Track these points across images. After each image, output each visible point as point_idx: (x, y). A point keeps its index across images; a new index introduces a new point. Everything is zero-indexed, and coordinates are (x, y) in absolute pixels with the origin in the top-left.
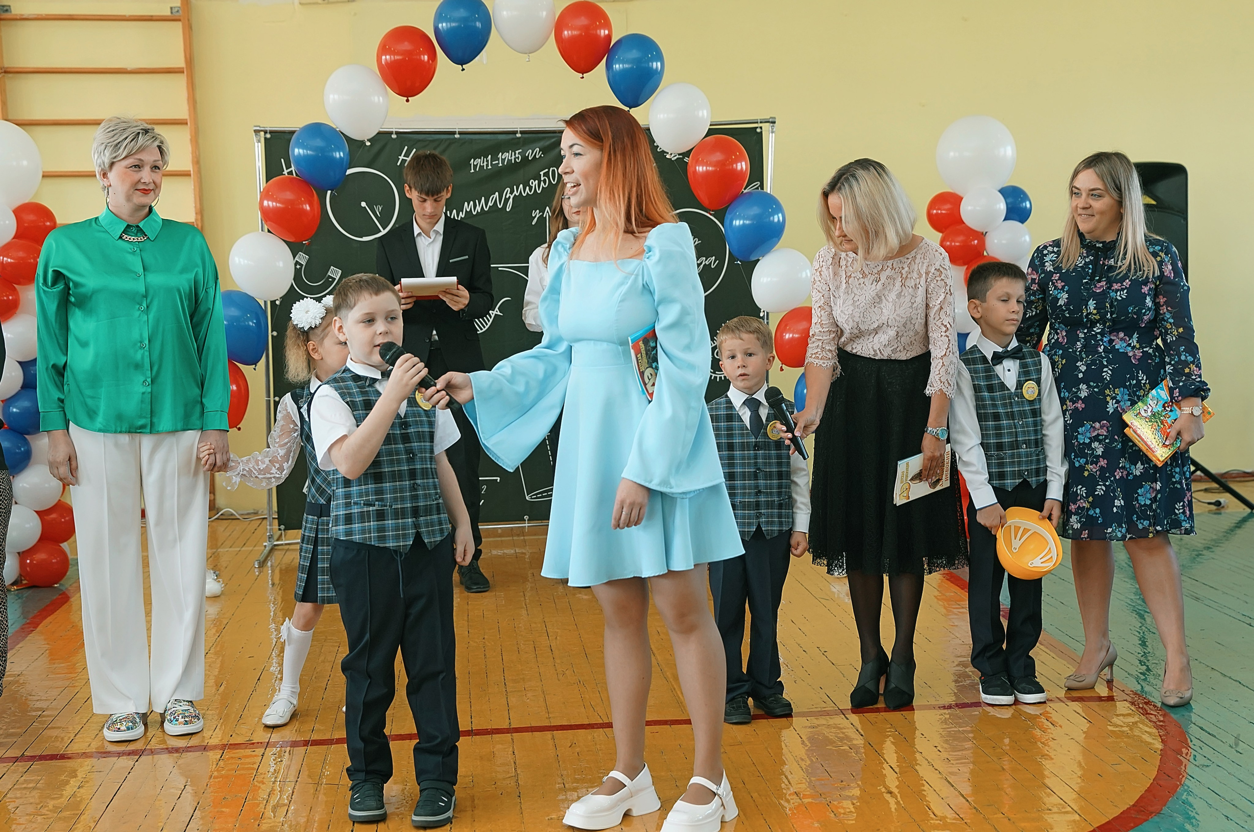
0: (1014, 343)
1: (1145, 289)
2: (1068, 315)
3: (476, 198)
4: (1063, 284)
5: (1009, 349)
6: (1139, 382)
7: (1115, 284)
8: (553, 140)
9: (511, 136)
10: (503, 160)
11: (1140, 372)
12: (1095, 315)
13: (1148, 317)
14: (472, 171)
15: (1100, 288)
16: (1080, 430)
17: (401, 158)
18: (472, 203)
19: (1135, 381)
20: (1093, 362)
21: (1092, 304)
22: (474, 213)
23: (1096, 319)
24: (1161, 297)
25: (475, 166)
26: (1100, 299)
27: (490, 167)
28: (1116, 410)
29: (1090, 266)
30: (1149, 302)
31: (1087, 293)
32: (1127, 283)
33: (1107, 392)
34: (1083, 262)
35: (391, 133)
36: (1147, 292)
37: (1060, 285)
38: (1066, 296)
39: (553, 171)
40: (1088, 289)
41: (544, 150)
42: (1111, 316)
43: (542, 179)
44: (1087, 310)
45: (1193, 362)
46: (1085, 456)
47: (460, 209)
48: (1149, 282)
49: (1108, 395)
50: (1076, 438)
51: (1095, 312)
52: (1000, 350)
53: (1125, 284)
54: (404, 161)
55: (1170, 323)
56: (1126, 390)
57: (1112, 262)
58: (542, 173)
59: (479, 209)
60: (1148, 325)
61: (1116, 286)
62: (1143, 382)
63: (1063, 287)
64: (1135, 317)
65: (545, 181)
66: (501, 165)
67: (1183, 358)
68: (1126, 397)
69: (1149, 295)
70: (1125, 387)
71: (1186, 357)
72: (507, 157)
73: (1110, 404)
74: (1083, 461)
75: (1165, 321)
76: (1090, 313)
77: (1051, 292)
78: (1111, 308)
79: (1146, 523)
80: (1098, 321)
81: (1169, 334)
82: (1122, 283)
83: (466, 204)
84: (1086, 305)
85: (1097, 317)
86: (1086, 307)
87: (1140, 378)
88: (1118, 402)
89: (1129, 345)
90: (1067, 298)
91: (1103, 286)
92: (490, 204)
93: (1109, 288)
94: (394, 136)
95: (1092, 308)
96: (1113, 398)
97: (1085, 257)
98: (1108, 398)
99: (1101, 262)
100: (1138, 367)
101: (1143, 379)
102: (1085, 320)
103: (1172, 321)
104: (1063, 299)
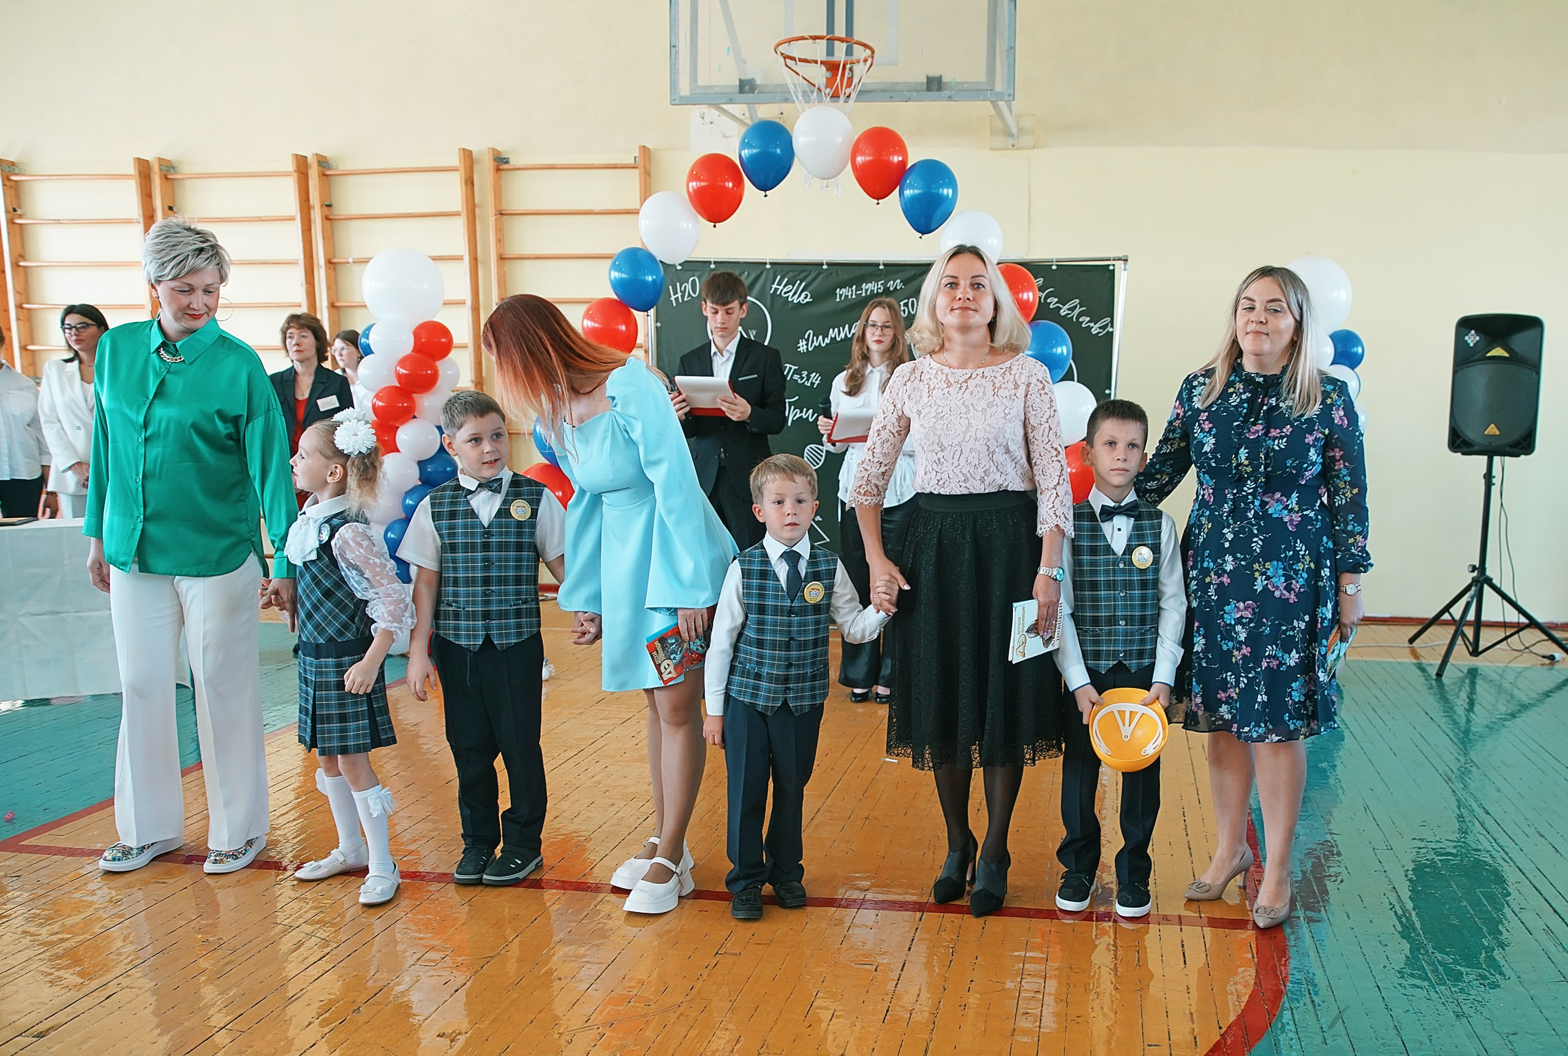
0: (1131, 497)
1: (1310, 439)
2: (1214, 465)
3: (839, 325)
4: (1211, 425)
5: (1122, 504)
6: (1296, 553)
7: (1272, 430)
8: (913, 273)
9: (875, 268)
10: (866, 290)
11: (1298, 541)
12: (1247, 466)
13: (1310, 472)
14: (838, 300)
15: (1254, 433)
16: (1226, 608)
17: (774, 286)
18: (836, 330)
19: (1291, 553)
20: (1242, 529)
21: (1243, 453)
22: (838, 339)
23: (1247, 473)
24: (1337, 450)
25: (841, 296)
26: (1254, 447)
27: (854, 297)
28: (1265, 588)
29: (1245, 405)
30: (1313, 454)
31: (1239, 439)
32: (1288, 430)
33: (1256, 566)
34: (1238, 400)
35: (766, 263)
36: (1311, 443)
37: (1207, 426)
38: (1213, 441)
39: (913, 302)
40: (1241, 434)
41: (904, 282)
42: (1265, 468)
43: (902, 308)
44: (1237, 460)
45: (1360, 533)
46: (1232, 639)
47: (825, 336)
48: (1314, 430)
49: (1257, 570)
50: (1222, 617)
51: (1246, 462)
52: (1112, 504)
53: (1285, 430)
54: (776, 289)
55: (1345, 482)
56: (1280, 563)
57: (1273, 401)
58: (902, 303)
59: (842, 335)
60: (1311, 483)
61: (1274, 433)
62: (1302, 553)
63: (1211, 429)
64: (1294, 472)
65: (904, 311)
66: (864, 295)
67: (1350, 528)
68: (1281, 572)
69: (1314, 446)
70: (1279, 559)
71: (1354, 527)
72: (870, 287)
73: (1259, 580)
74: (1230, 644)
75: (1338, 477)
76: (1241, 464)
77: (1196, 435)
78: (1266, 459)
79: (1299, 723)
80: (1250, 475)
81: (1338, 495)
82: (1281, 429)
83: (831, 330)
84: (1237, 454)
85: (1249, 469)
86: (1236, 457)
87: (1298, 549)
88: (1268, 578)
89: (1286, 507)
90: (1214, 444)
91: (1258, 431)
92: (853, 331)
93: (1266, 434)
94: (768, 266)
95: (1243, 458)
96: (1262, 574)
97: (1241, 394)
98: (1257, 574)
99: (1260, 400)
100: (1296, 535)
101: (1301, 550)
102: (1234, 472)
103: (1348, 479)
104: (1209, 444)
